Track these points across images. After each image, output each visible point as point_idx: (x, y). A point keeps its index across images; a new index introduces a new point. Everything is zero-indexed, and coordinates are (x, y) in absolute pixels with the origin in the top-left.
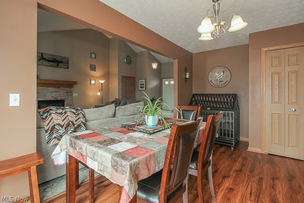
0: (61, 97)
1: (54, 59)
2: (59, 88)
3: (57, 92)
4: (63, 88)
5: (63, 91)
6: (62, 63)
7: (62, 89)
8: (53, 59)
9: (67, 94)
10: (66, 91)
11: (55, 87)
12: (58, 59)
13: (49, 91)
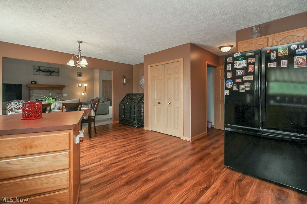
1: (48, 70)
2: (52, 90)
4: (55, 90)
6: (54, 73)
9: (58, 94)
10: (57, 92)
11: (49, 90)
12: (51, 70)
13: (44, 92)
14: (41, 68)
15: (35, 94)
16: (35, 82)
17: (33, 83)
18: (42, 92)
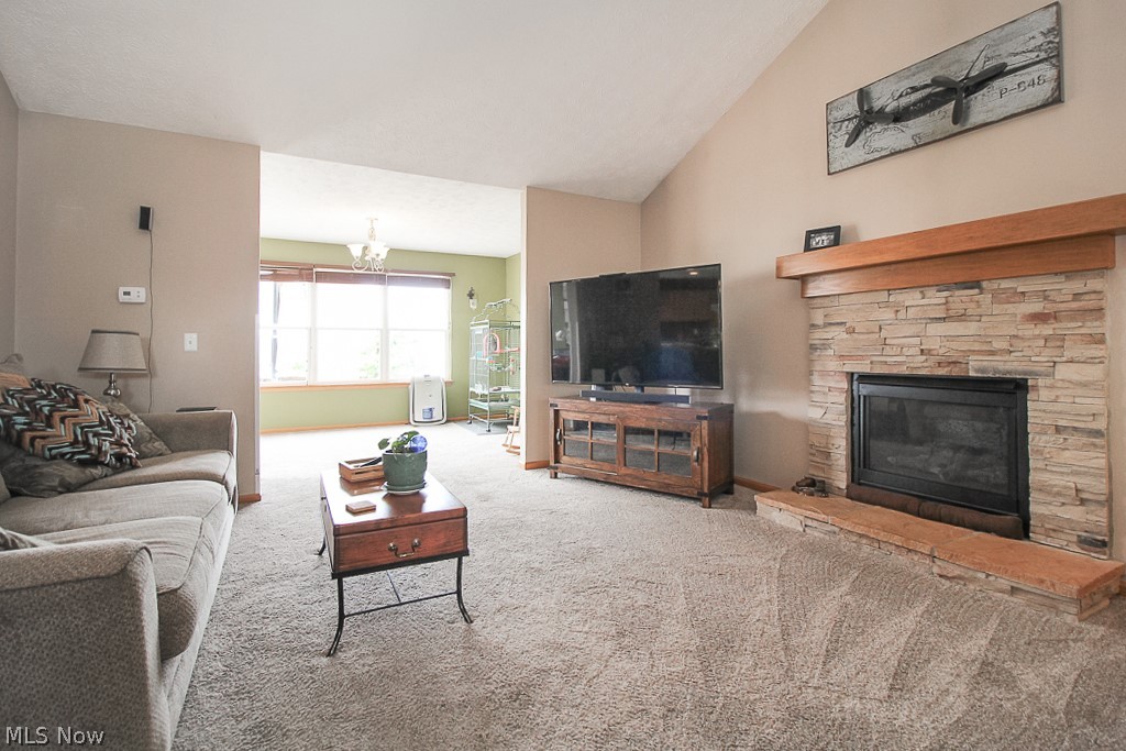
0: (992, 353)
1: (935, 82)
2: (975, 284)
3: (962, 317)
4: (1005, 284)
5: (1010, 308)
6: (997, 83)
7: (995, 294)
8: (928, 90)
9: (1047, 330)
10: (1036, 307)
11: (942, 286)
12: (958, 73)
13: (902, 315)
14: (884, 99)
15: (837, 333)
16: (836, 230)
17: (825, 239)
18: (888, 315)
